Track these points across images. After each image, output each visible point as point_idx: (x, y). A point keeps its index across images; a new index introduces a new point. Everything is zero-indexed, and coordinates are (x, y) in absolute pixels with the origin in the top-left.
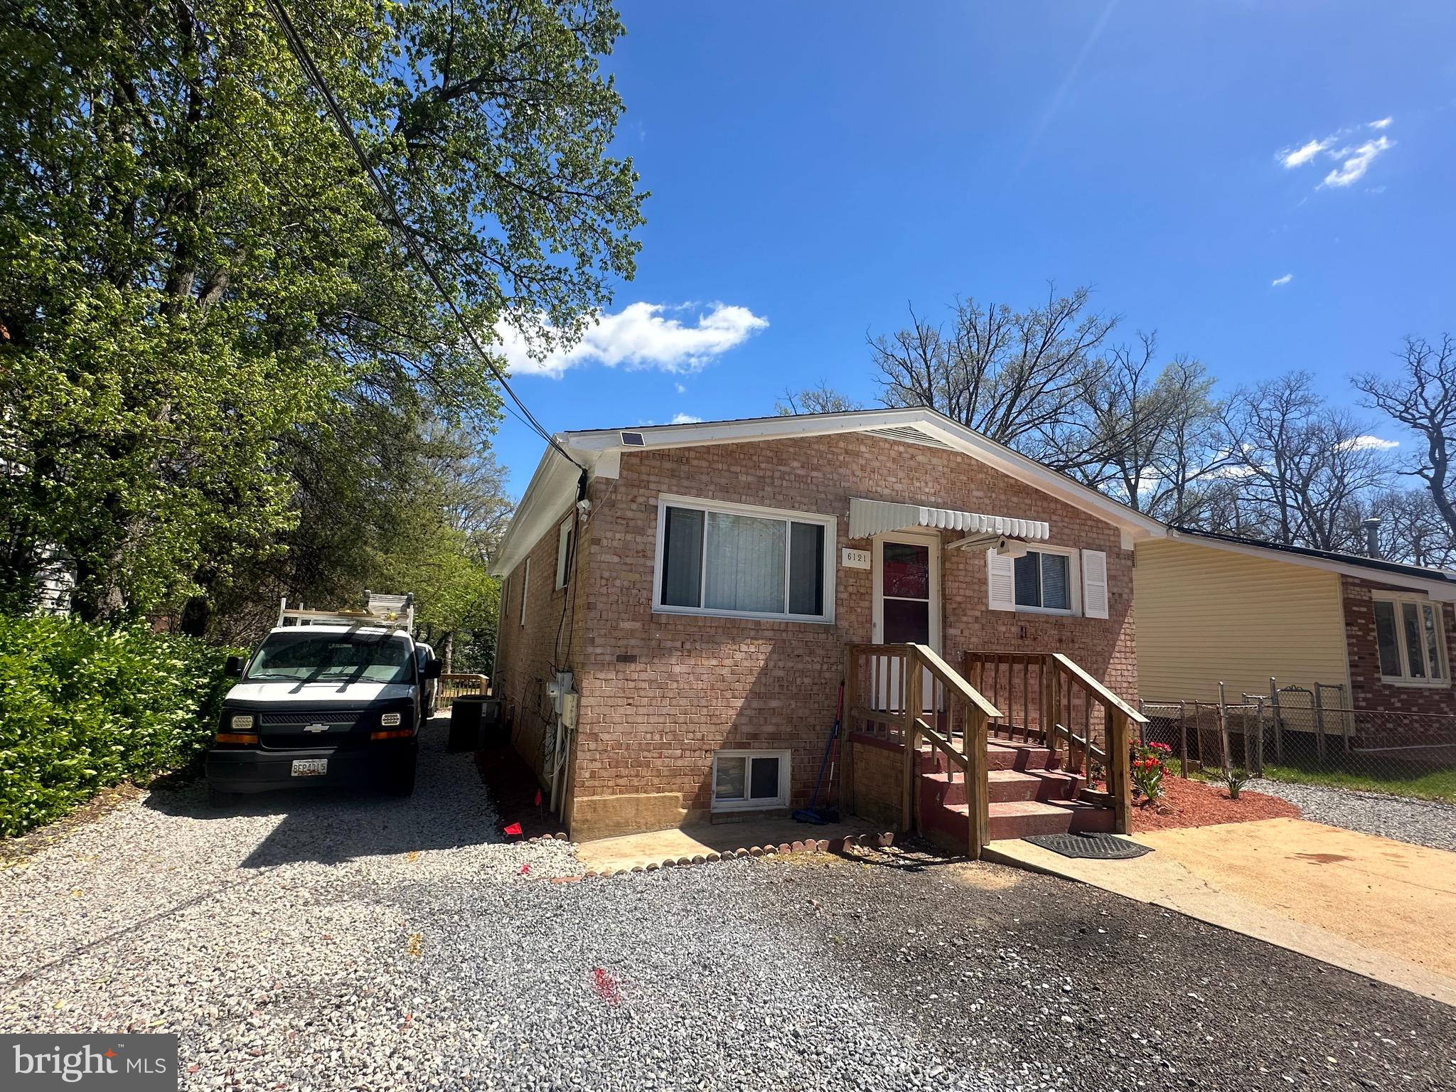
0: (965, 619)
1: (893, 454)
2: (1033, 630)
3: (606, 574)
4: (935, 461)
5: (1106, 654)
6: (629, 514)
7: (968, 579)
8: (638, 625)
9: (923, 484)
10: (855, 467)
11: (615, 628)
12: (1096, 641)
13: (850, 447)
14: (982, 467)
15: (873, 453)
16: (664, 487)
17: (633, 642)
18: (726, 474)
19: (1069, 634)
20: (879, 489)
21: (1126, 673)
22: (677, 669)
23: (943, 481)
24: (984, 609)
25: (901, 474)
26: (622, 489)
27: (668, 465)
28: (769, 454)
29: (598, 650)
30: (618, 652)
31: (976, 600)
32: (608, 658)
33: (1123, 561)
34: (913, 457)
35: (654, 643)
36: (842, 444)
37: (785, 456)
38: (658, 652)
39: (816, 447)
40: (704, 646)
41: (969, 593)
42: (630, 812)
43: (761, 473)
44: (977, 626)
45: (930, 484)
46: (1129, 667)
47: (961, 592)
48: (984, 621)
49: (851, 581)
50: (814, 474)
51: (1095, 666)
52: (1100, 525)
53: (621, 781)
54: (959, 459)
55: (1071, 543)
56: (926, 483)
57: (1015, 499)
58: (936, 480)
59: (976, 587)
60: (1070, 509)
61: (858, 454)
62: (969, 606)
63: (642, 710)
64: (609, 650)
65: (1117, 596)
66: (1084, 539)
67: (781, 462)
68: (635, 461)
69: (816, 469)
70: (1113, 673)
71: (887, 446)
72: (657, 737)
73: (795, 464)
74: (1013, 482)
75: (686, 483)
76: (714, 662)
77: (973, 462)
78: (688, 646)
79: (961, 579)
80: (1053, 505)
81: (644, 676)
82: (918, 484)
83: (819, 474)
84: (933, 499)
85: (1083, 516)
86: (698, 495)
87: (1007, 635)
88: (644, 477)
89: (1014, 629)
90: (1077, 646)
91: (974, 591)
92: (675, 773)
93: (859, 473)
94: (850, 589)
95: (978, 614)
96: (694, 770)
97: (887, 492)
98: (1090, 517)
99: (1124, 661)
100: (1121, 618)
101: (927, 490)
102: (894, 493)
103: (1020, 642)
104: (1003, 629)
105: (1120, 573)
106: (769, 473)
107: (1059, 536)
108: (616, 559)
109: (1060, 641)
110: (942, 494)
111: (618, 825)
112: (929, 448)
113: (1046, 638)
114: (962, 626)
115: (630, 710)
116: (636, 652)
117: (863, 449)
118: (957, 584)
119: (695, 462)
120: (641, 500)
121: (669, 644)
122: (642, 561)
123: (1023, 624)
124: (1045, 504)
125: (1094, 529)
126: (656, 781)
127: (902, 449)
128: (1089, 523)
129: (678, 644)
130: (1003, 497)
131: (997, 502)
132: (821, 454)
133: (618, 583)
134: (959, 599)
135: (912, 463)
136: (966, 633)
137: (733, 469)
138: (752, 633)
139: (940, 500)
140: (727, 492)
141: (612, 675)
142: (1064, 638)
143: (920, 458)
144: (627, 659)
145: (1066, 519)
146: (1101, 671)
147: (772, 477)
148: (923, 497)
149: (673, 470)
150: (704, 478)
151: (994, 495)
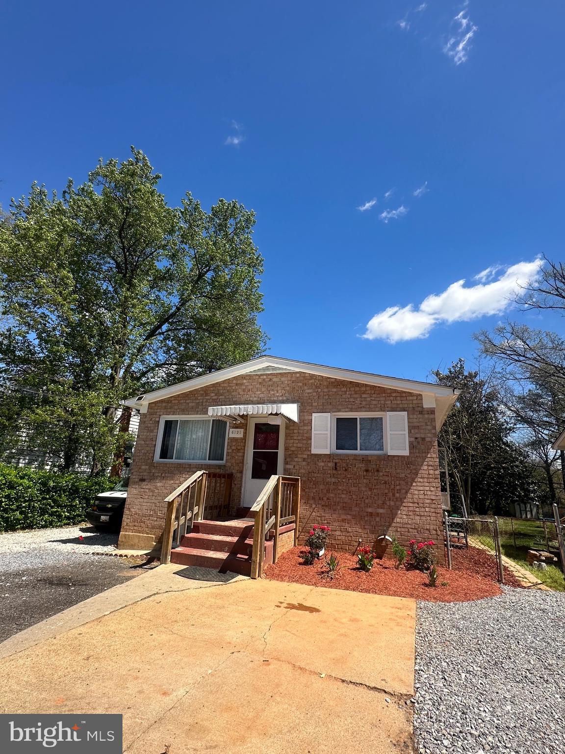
0: (296, 459)
1: (260, 380)
2: (344, 465)
3: (140, 449)
4: (283, 379)
5: (409, 480)
6: (149, 425)
7: (299, 438)
8: (147, 467)
9: (275, 392)
10: (240, 390)
11: (140, 468)
12: (398, 471)
13: (238, 382)
14: (312, 376)
15: (250, 382)
16: (162, 413)
17: (145, 474)
18: (184, 404)
19: (374, 466)
20: (251, 399)
21: (429, 493)
22: (159, 484)
23: (288, 388)
24: (309, 453)
25: (263, 389)
26: (148, 416)
27: (164, 404)
28: (202, 392)
29: (134, 477)
30: (141, 477)
31: (304, 449)
32: (136, 480)
33: (426, 416)
34: (271, 380)
35: (152, 474)
36: (234, 382)
37: (209, 392)
38: (153, 478)
39: (223, 385)
40: (169, 475)
41: (299, 445)
42: (136, 541)
43: (198, 401)
44: (304, 463)
45: (280, 391)
46: (432, 489)
47: (295, 445)
48: (309, 460)
49: (234, 444)
50: (221, 397)
51: (398, 487)
52: (404, 395)
53: (135, 528)
54: (298, 375)
55: (377, 409)
56: (277, 391)
57: (335, 390)
58: (283, 388)
59: (305, 442)
60: (377, 388)
61: (242, 384)
62: (299, 452)
63: (145, 501)
64: (137, 477)
65: (419, 440)
66: (389, 405)
67: (207, 395)
68: (153, 405)
69: (222, 395)
70: (416, 492)
71: (257, 377)
72: (149, 511)
73: (213, 394)
74: (333, 380)
75: (169, 410)
76: (172, 482)
77: (307, 375)
78: (163, 475)
79: (295, 438)
80: (363, 389)
81: (147, 487)
82: (273, 392)
83: (223, 397)
84: (281, 398)
85: (389, 391)
86: (173, 414)
87: (325, 468)
88: (156, 411)
89: (330, 464)
90: (381, 474)
91: (303, 444)
92: (153, 527)
93: (242, 393)
94: (233, 448)
95: (305, 456)
96: (160, 527)
97: (255, 399)
98: (395, 391)
99: (427, 484)
100: (424, 455)
101: (278, 394)
102: (259, 399)
103: (335, 472)
104: (322, 464)
105: (424, 424)
106: (201, 401)
107: (368, 406)
108: (143, 442)
109: (367, 471)
110: (287, 395)
111: (132, 545)
112: (280, 374)
113: (355, 469)
114: (294, 463)
115: (141, 500)
116: (146, 477)
117: (245, 381)
118: (292, 441)
119: (173, 402)
120: (153, 419)
121: (157, 474)
122: (151, 442)
123: (337, 461)
124: (357, 389)
125: (399, 398)
126: (147, 529)
127: (265, 377)
128: (394, 395)
129: (160, 474)
130: (326, 390)
131: (322, 394)
132: (224, 388)
133: (143, 451)
134: (293, 449)
135: (270, 383)
136: (297, 467)
137: (187, 402)
138: (188, 470)
139: (285, 398)
140: (184, 411)
141: (137, 487)
142: (370, 469)
143: (275, 379)
144: (142, 480)
145: (374, 395)
146: (404, 491)
147: (202, 402)
148: (275, 398)
149: (165, 406)
150: (176, 407)
151: (319, 390)
